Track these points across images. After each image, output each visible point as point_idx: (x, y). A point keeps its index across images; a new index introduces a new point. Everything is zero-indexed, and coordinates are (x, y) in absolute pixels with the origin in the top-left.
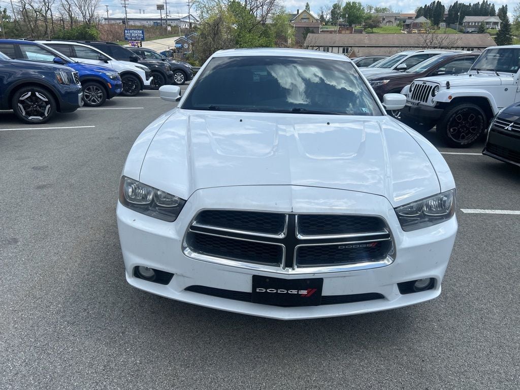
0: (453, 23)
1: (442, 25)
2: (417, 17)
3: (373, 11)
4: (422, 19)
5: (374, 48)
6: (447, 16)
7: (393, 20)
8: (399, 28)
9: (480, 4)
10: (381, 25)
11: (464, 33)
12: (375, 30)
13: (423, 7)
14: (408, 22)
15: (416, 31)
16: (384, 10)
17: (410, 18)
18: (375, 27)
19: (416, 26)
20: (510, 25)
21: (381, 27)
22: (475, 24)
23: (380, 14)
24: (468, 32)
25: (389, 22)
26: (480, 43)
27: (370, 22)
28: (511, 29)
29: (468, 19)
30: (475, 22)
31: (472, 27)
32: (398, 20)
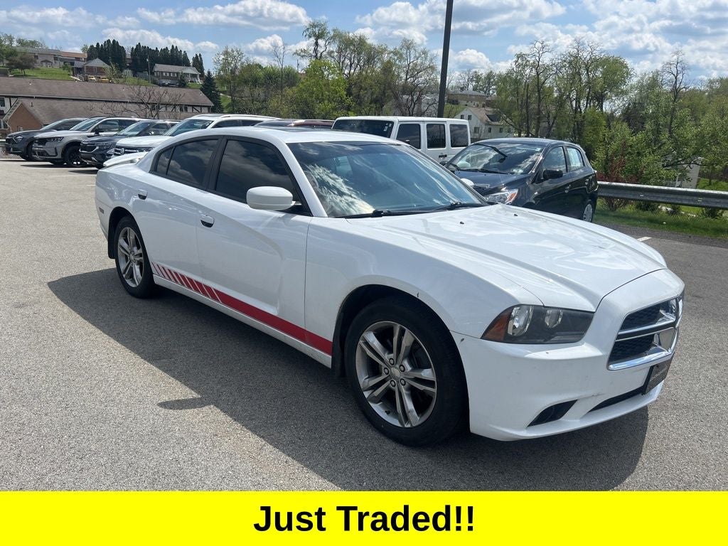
0: (142, 72)
1: (128, 72)
2: (90, 58)
3: (15, 44)
4: (98, 63)
5: (56, 101)
6: (131, 61)
7: (52, 59)
8: (66, 71)
9: (169, 49)
10: (37, 66)
11: (160, 85)
12: (27, 72)
13: (95, 46)
14: (78, 64)
15: (94, 78)
16: (33, 43)
17: (78, 59)
18: (28, 67)
19: (91, 70)
20: (213, 79)
21: (38, 69)
22: (170, 75)
23: (29, 49)
24: (164, 85)
25: (46, 61)
26: (193, 100)
27: (17, 59)
28: (215, 83)
29: (159, 67)
30: (170, 73)
31: (166, 78)
32: (61, 60)
